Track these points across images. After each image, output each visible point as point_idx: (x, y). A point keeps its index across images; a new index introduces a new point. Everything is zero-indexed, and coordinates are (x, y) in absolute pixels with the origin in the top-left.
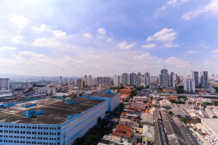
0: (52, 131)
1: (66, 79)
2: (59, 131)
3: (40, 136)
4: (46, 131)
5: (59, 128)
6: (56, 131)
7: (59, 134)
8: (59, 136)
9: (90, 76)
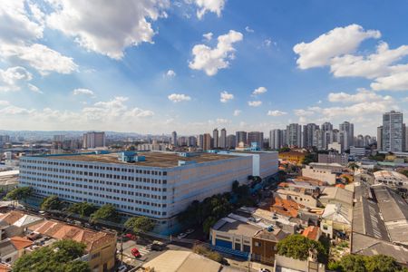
0: (155, 177)
1: (183, 138)
2: (165, 178)
3: (139, 183)
4: (147, 176)
5: (165, 174)
6: (161, 178)
7: (165, 182)
8: (166, 186)
9: (224, 130)
